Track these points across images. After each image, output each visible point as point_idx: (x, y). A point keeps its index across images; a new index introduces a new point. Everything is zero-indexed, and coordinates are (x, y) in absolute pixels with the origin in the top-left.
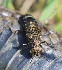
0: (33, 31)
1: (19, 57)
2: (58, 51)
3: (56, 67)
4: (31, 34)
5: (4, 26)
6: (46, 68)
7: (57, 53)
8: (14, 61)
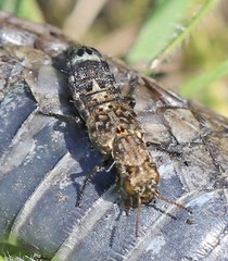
0: (108, 119)
1: (59, 189)
2: (195, 169)
3: (189, 222)
4: (107, 131)
5: (7, 80)
6: (154, 227)
7: (193, 176)
8: (40, 204)
